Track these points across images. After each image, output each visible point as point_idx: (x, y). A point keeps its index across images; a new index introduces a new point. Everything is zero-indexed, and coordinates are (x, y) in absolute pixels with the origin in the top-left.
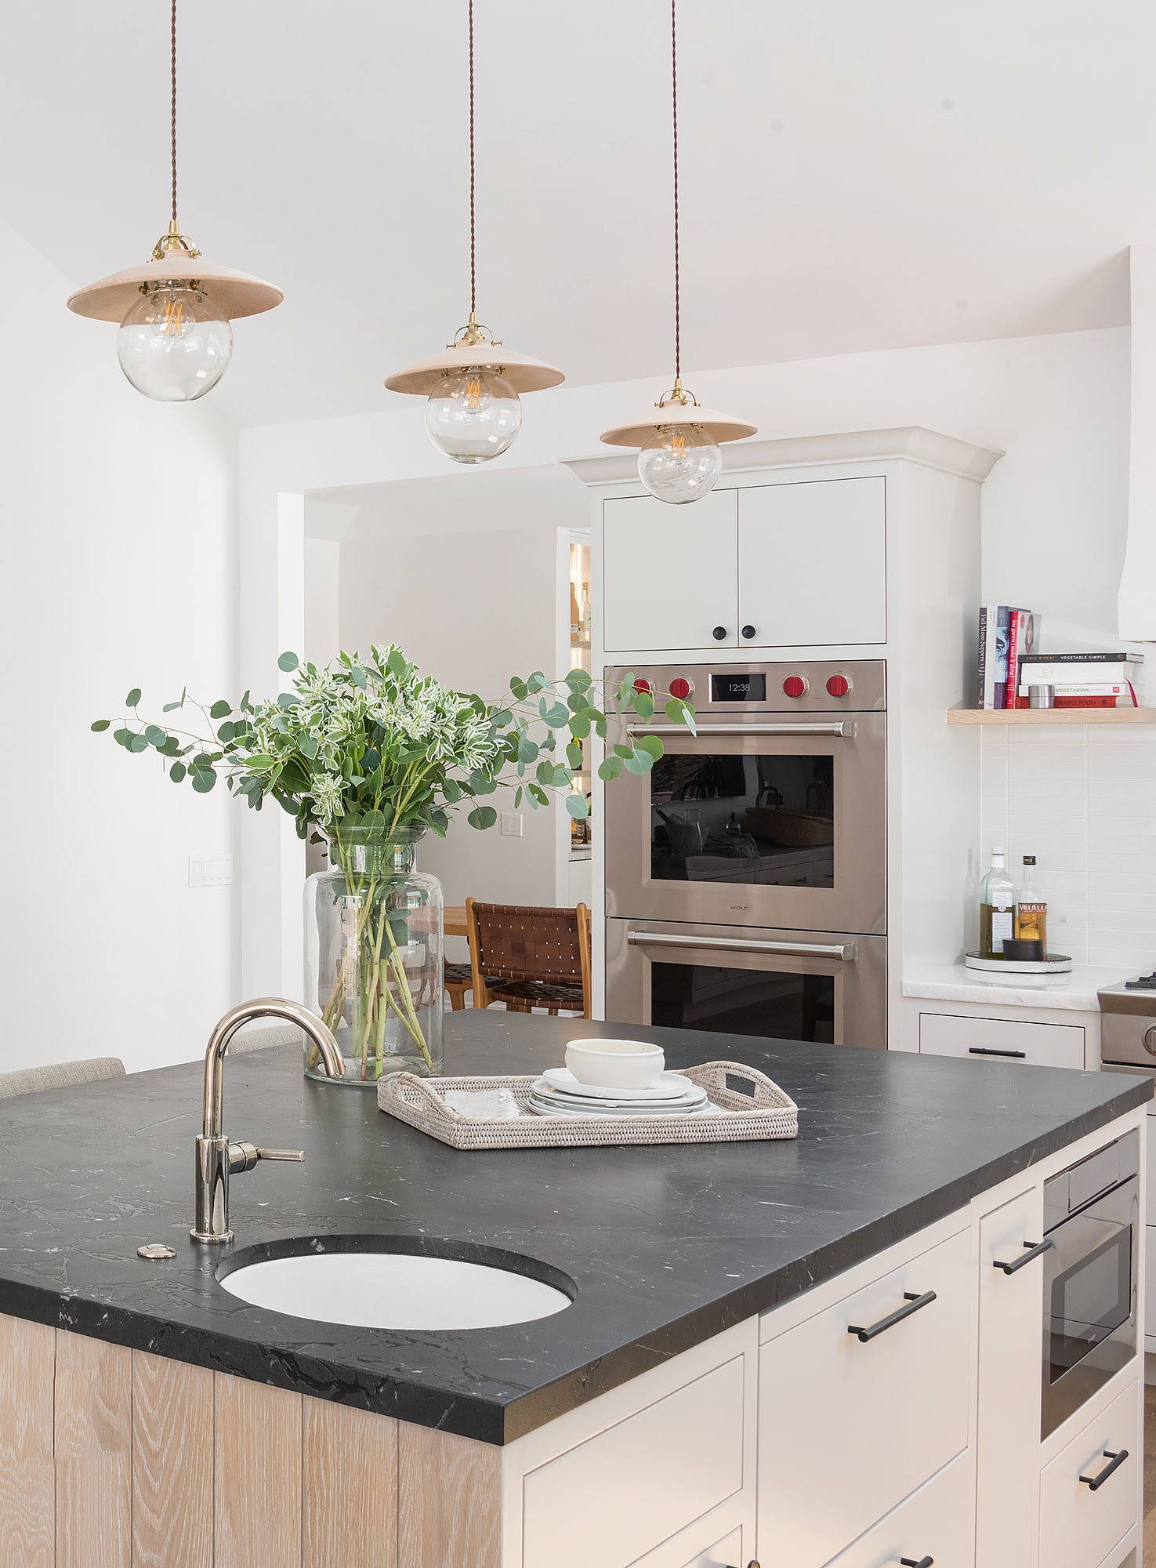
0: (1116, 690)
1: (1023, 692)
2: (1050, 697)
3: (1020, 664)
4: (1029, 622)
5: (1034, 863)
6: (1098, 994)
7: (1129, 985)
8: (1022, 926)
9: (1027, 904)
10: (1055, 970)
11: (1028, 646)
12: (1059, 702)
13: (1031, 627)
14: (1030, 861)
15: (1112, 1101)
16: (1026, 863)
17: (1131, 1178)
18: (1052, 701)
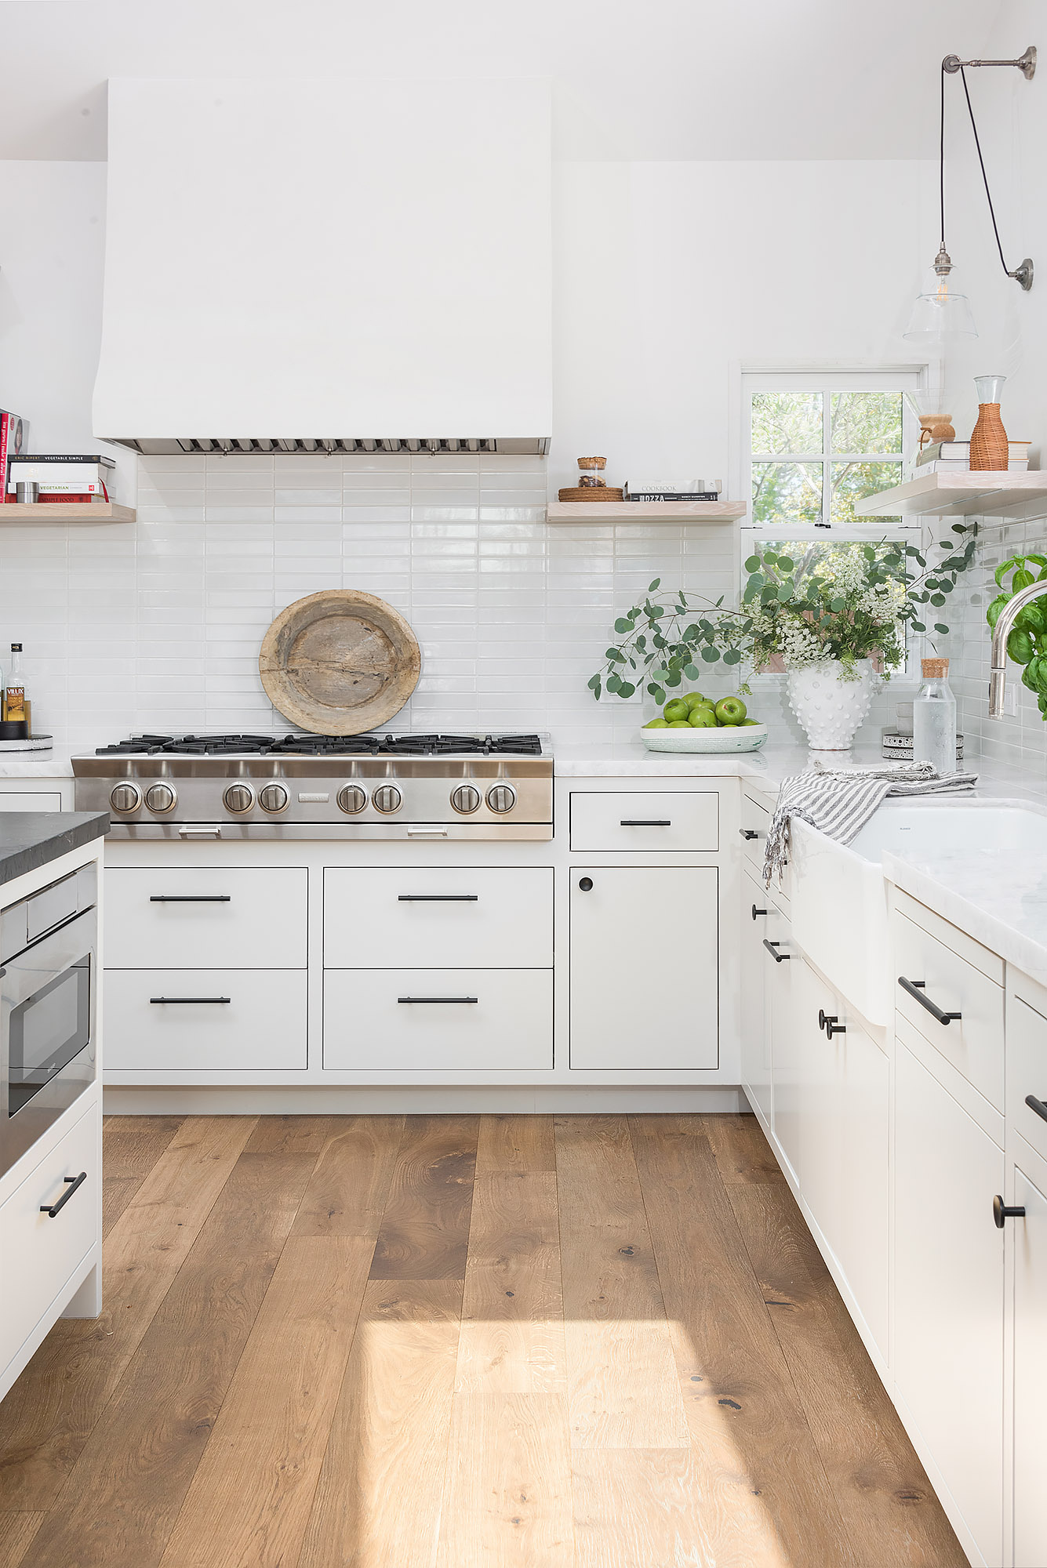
0: (91, 487)
1: (12, 490)
2: (35, 493)
3: (9, 463)
4: (19, 425)
5: (20, 650)
6: (72, 760)
7: (99, 751)
8: (10, 709)
9: (14, 688)
10: (37, 747)
11: (18, 448)
12: (42, 498)
13: (20, 430)
14: (17, 648)
15: (70, 831)
16: (13, 650)
17: (88, 909)
18: (37, 497)
